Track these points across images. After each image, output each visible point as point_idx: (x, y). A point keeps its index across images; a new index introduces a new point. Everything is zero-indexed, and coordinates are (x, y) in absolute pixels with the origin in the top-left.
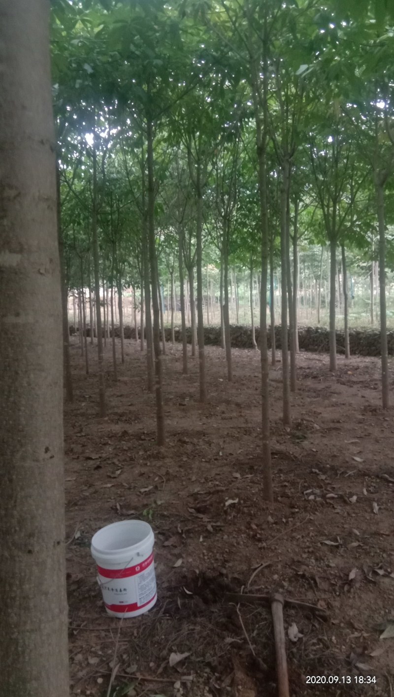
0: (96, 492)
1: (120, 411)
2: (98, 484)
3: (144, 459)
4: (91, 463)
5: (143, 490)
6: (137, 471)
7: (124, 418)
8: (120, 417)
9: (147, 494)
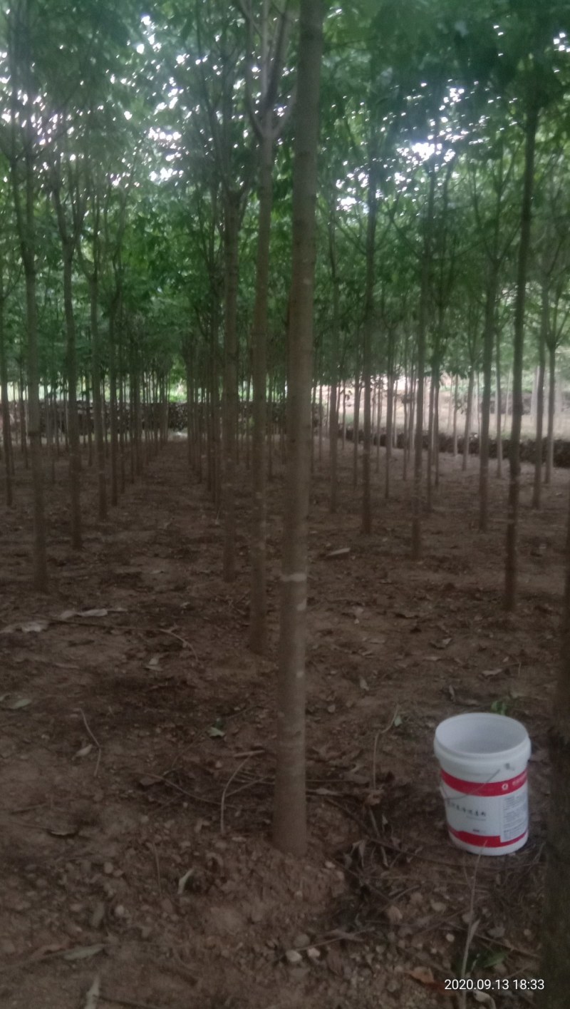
0: (416, 665)
1: (439, 554)
2: (417, 653)
3: (483, 628)
4: (404, 622)
5: (487, 673)
6: (474, 643)
7: (446, 565)
8: (440, 563)
9: (495, 679)
